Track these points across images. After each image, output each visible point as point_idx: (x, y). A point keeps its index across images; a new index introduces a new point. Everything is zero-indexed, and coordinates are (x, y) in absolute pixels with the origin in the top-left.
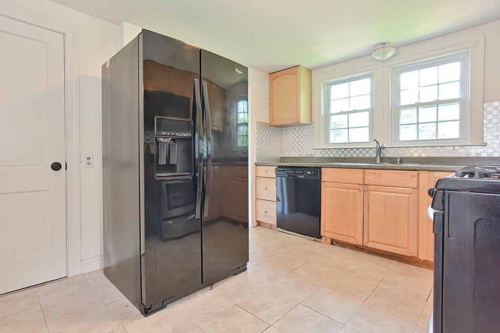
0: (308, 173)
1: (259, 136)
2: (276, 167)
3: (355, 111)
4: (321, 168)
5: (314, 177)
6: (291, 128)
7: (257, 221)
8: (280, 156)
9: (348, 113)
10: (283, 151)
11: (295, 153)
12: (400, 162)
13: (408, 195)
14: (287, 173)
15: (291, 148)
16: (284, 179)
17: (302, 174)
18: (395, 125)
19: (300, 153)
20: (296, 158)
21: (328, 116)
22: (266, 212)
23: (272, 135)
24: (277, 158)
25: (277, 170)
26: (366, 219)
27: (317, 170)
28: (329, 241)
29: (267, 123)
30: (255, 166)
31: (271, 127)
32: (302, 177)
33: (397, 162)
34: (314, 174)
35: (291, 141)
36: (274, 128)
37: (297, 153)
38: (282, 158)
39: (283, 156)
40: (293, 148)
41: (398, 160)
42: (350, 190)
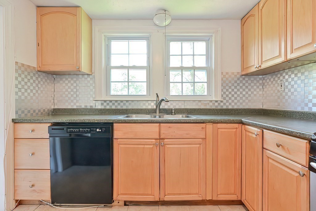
0: (98, 130)
1: (20, 83)
2: (49, 125)
3: (134, 67)
4: (113, 123)
5: (106, 136)
6: (67, 77)
7: (17, 201)
8: (53, 107)
9: (128, 68)
10: (56, 101)
11: (72, 104)
12: (174, 113)
13: (198, 146)
14: (67, 132)
15: (67, 98)
16: (57, 139)
17: (89, 132)
18: (167, 83)
19: (78, 104)
20: (74, 109)
21: (108, 68)
22: (33, 186)
23: (42, 83)
24: (48, 110)
25: (51, 130)
26: (162, 173)
27: (108, 127)
28: (122, 203)
29: (34, 68)
30: (12, 124)
31: (39, 73)
32: (89, 135)
33: (172, 113)
34: (105, 132)
35: (67, 91)
36: (44, 74)
37: (75, 104)
38: (54, 109)
39: (56, 107)
40: (69, 98)
41: (173, 111)
42: (146, 146)
